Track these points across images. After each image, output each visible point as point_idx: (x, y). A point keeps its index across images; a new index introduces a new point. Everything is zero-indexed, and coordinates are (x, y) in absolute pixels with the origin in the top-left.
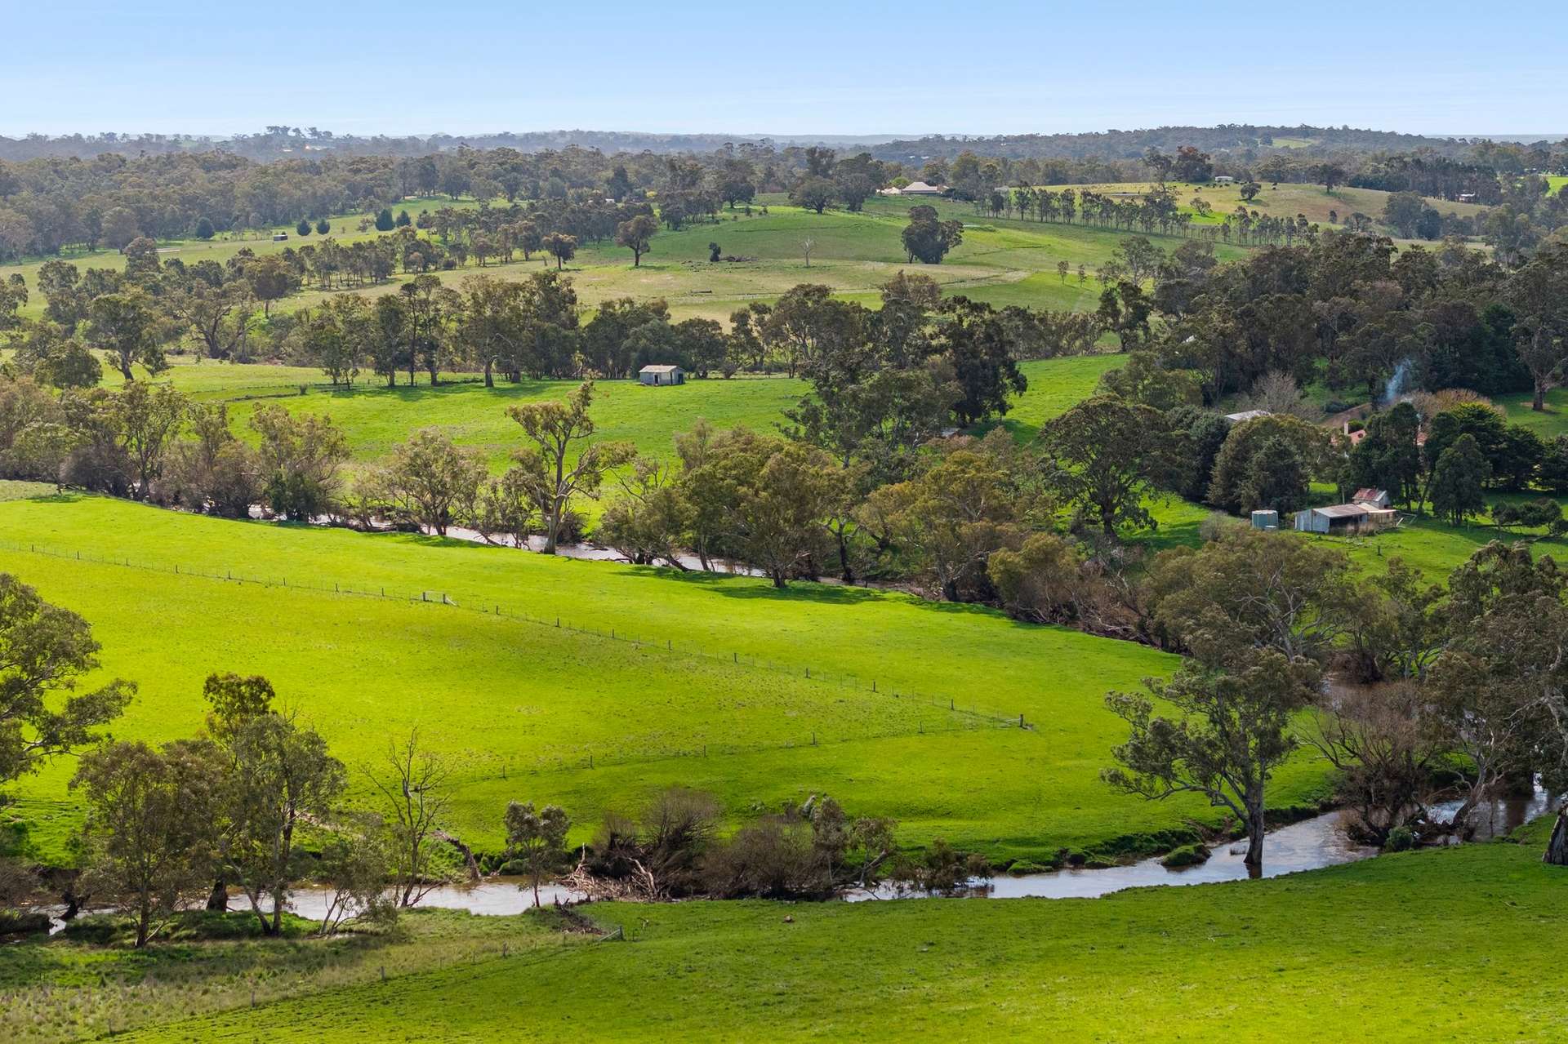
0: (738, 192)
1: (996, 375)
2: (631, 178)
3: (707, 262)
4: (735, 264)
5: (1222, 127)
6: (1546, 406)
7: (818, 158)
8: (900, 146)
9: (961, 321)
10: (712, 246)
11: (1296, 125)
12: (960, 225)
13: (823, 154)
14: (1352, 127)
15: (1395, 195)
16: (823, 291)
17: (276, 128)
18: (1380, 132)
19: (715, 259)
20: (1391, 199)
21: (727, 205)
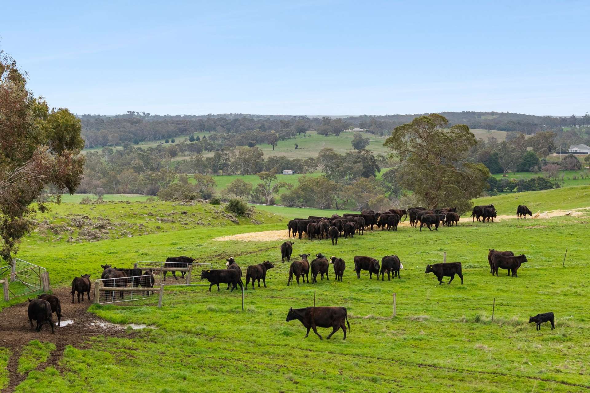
0: (302, 130)
1: (373, 168)
2: (266, 127)
3: (294, 149)
4: (302, 150)
5: (464, 112)
6: (506, 176)
7: (326, 120)
8: (352, 118)
9: (364, 154)
10: (296, 144)
11: (490, 112)
12: (369, 139)
13: (327, 119)
14: (510, 112)
15: (510, 133)
16: (331, 150)
17: (130, 112)
18: (520, 114)
19: (296, 148)
20: (507, 134)
21: (298, 133)
